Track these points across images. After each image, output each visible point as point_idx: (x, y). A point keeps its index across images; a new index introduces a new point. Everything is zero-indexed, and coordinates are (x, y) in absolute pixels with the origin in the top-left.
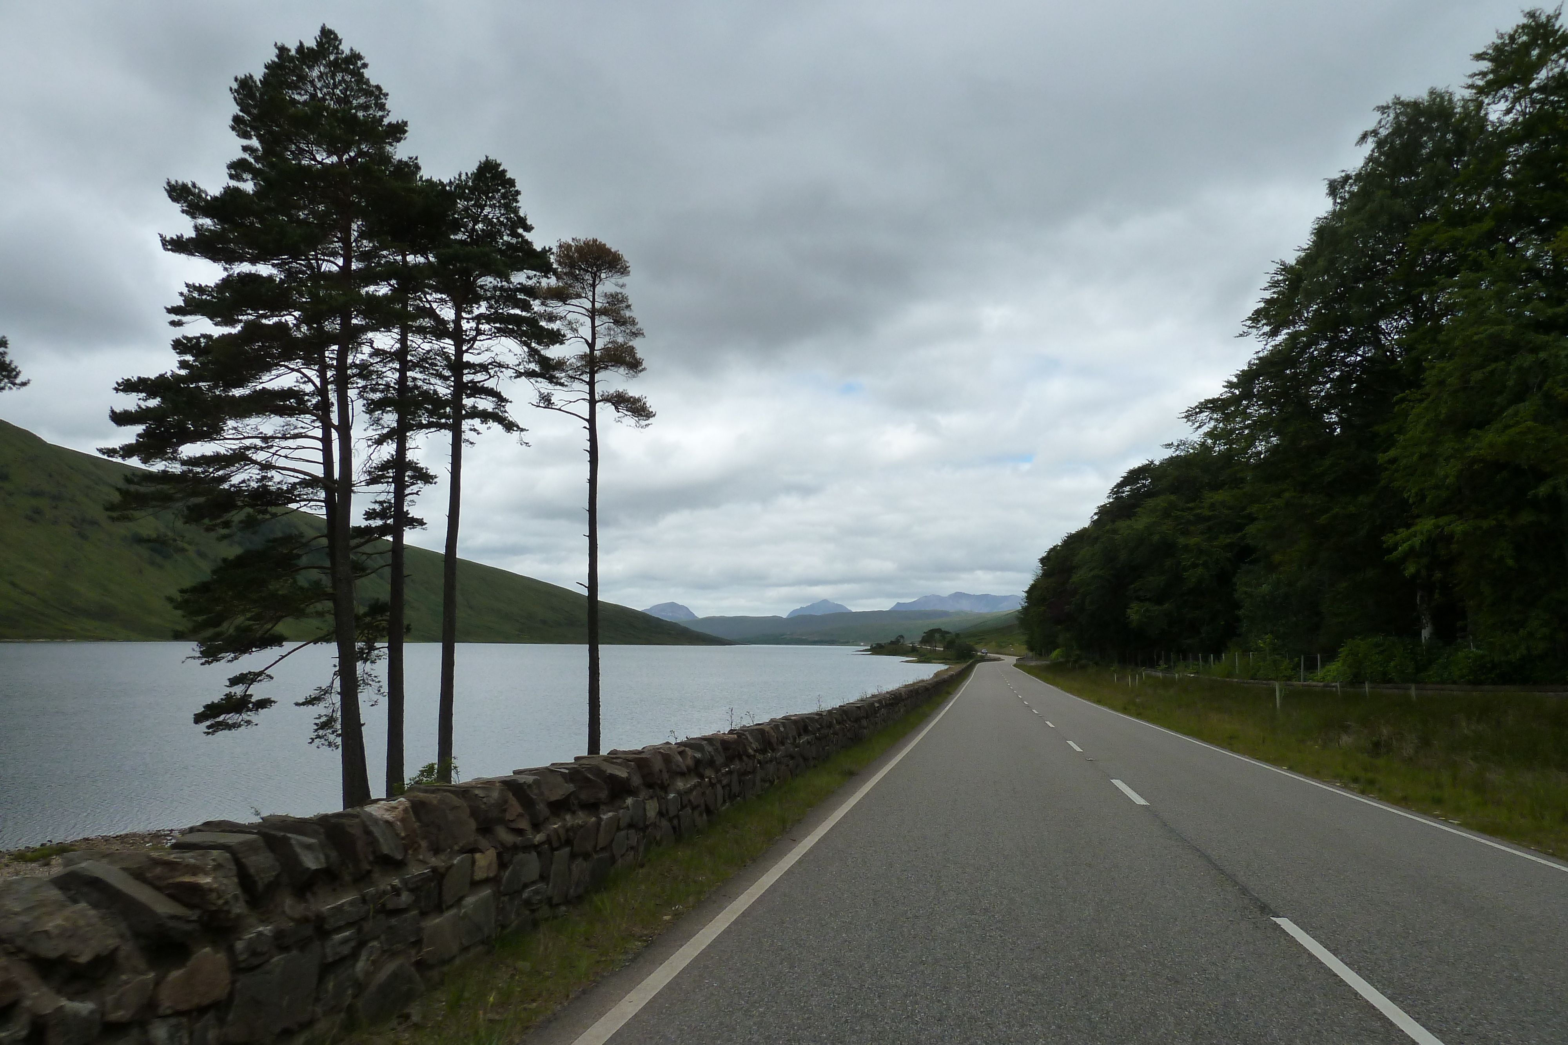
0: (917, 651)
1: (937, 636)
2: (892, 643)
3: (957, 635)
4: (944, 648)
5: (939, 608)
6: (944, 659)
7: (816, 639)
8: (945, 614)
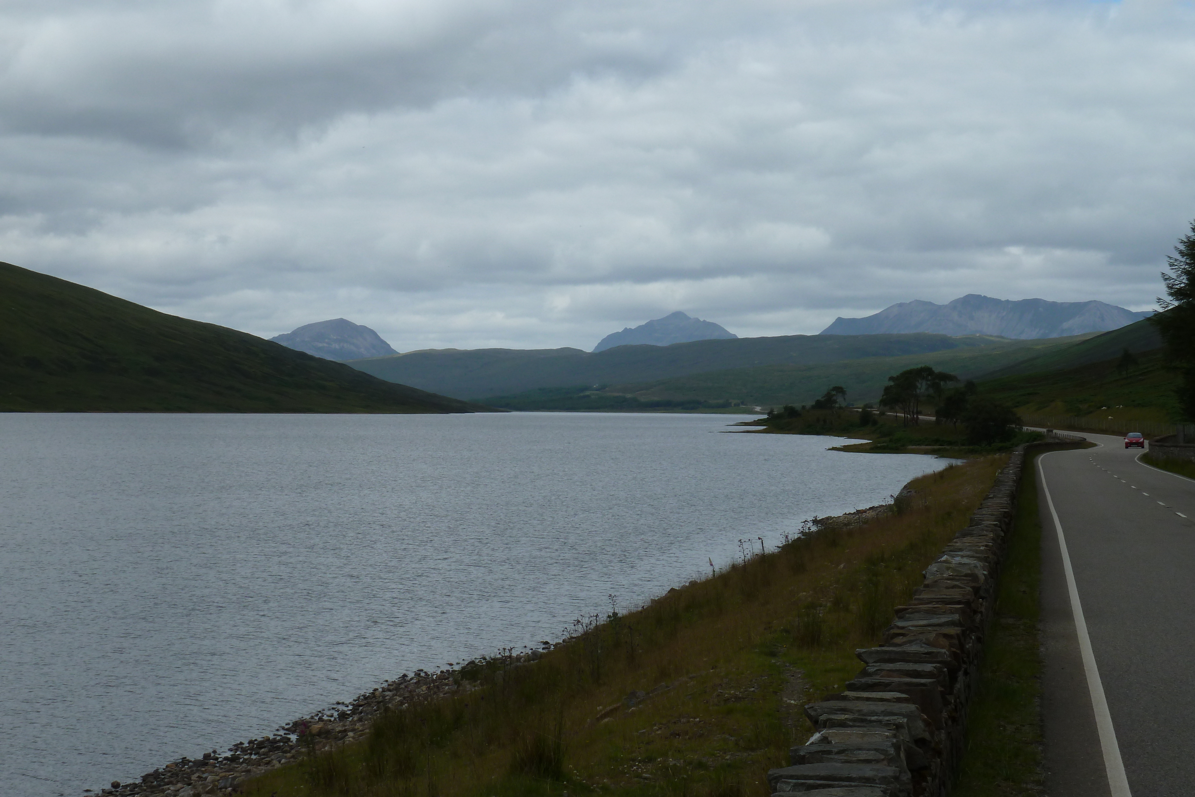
0: (875, 423)
1: (922, 387)
2: (819, 405)
3: (971, 386)
4: (938, 414)
5: (930, 328)
6: (936, 442)
7: (656, 399)
8: (944, 342)
